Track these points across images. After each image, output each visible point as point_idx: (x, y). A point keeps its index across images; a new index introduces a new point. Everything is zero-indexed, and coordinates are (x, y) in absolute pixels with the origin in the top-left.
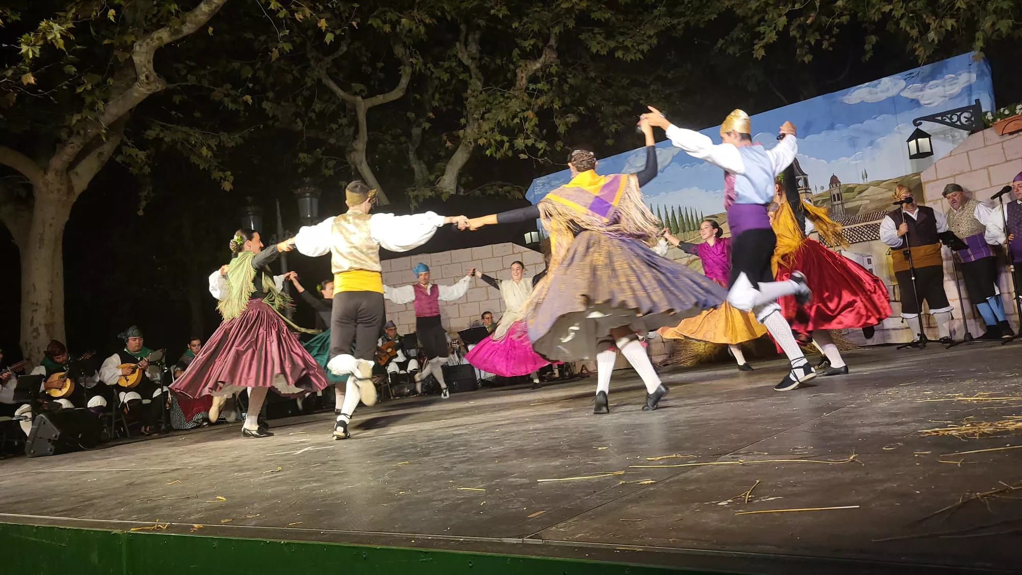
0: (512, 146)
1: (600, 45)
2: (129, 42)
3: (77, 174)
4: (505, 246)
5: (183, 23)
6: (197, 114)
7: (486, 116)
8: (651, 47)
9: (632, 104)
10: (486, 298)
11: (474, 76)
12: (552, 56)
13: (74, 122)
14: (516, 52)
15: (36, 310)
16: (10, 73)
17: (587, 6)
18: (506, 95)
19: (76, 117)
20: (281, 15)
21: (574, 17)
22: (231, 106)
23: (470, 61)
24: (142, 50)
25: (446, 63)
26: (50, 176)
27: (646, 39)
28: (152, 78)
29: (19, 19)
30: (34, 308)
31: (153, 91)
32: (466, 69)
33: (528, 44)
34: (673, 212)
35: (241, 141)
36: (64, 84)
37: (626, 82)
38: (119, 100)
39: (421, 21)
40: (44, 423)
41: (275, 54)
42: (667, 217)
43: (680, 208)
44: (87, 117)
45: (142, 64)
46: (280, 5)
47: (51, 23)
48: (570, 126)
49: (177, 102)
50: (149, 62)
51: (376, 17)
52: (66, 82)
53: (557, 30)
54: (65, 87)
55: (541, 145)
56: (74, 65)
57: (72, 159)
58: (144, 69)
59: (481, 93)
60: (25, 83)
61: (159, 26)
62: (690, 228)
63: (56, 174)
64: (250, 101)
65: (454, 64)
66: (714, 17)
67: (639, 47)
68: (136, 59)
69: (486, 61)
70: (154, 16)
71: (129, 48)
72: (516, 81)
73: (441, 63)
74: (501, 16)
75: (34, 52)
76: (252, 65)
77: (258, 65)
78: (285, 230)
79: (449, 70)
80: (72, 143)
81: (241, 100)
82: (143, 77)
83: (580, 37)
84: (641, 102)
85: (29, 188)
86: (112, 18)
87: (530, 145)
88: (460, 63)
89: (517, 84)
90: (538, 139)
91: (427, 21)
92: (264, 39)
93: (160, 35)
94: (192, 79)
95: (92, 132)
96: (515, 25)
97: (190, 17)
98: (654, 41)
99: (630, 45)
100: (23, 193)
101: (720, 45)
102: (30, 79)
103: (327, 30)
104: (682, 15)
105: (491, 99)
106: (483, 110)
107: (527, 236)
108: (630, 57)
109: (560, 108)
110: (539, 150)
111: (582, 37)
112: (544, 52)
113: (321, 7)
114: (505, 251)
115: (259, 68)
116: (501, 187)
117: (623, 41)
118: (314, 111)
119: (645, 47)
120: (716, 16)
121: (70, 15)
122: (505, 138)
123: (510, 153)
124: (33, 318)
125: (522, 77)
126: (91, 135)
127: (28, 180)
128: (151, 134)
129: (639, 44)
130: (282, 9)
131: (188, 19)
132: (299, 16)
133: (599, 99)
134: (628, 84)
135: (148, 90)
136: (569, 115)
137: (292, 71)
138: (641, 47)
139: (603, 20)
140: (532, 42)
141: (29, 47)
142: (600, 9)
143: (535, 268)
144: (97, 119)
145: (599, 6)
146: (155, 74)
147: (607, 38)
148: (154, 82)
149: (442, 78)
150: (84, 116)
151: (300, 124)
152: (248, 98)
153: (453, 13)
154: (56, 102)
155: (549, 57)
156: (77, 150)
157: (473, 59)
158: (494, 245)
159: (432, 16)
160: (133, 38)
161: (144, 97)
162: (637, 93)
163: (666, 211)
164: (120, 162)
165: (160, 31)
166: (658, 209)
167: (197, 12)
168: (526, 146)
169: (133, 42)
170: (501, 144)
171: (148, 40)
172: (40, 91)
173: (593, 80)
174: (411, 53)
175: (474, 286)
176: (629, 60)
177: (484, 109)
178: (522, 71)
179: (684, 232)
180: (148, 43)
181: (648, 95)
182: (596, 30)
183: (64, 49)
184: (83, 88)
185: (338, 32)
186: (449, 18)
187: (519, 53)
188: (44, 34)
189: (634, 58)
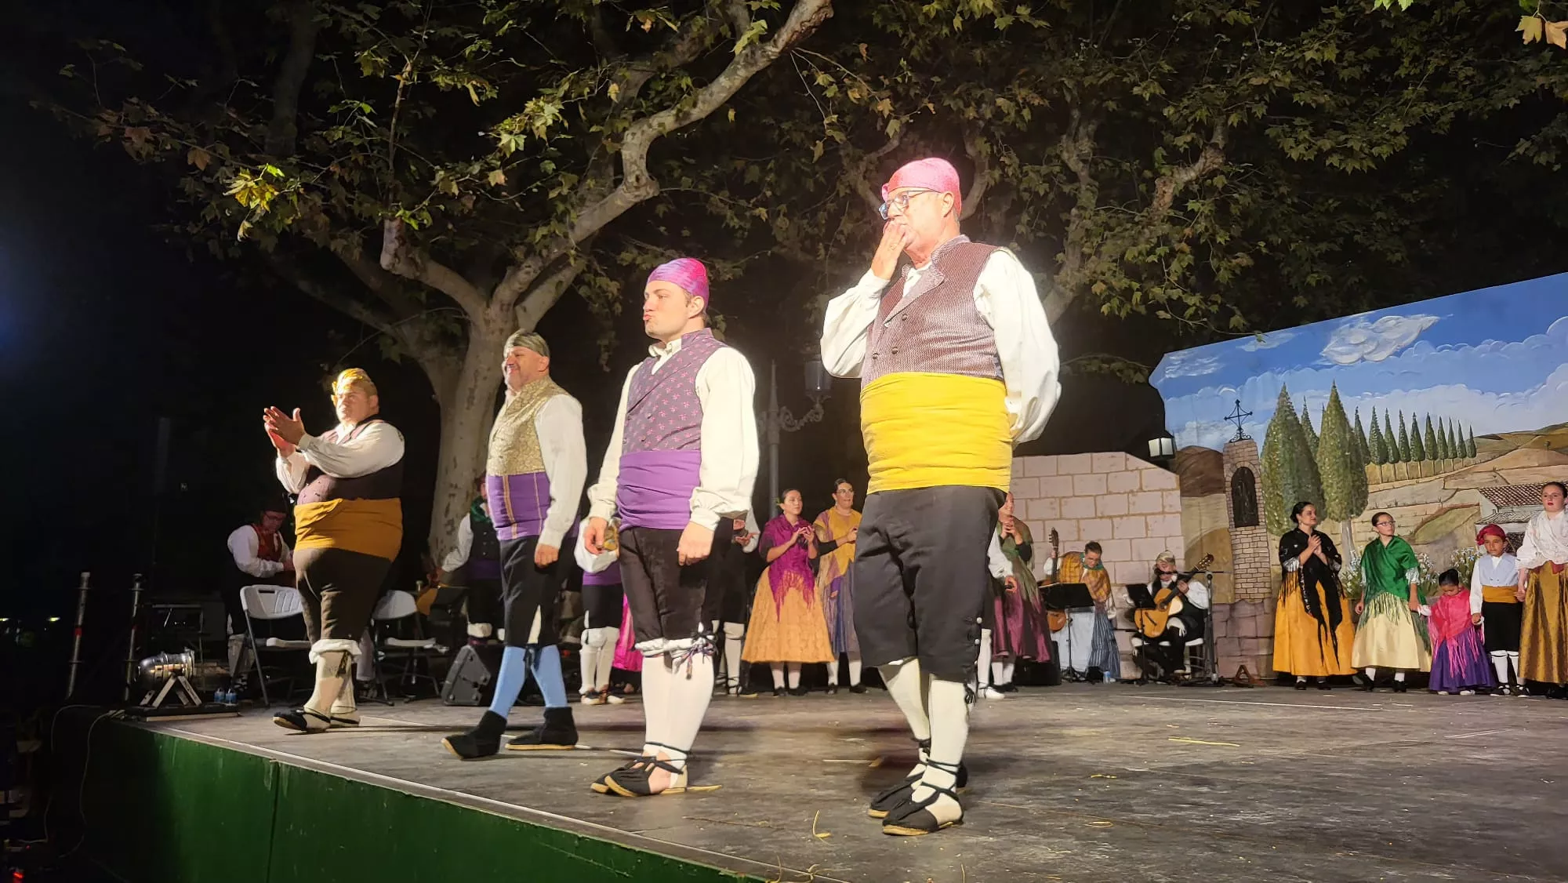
0: (1145, 299)
1: (1302, 146)
2: (620, 129)
3: (525, 310)
4: (1113, 457)
5: (695, 105)
6: (686, 233)
7: (1103, 249)
8: (1394, 150)
9: (1341, 240)
10: (1076, 537)
11: (1083, 187)
12: (1216, 161)
13: (538, 237)
14: (1159, 153)
15: (454, 495)
16: (476, 169)
17: (1291, 82)
18: (1136, 219)
19: (542, 231)
20: (829, 94)
21: (1267, 98)
22: (735, 223)
23: (1081, 164)
24: (634, 141)
25: (1044, 166)
26: (494, 311)
27: (1388, 137)
28: (643, 180)
29: (495, 96)
30: (452, 491)
31: (642, 198)
32: (1073, 177)
33: (1182, 141)
34: (1415, 423)
35: (739, 272)
36: (534, 185)
37: (1333, 204)
38: (595, 210)
39: (1026, 104)
40: (472, 659)
41: (819, 149)
42: (1403, 432)
43: (1429, 418)
44: (554, 232)
45: (633, 160)
46: (831, 79)
47: (541, 103)
48: (1238, 272)
49: (661, 215)
50: (641, 157)
51: (959, 96)
52: (538, 183)
53: (1234, 119)
54: (535, 190)
55: (1193, 300)
56: (553, 160)
57: (525, 288)
58: (634, 167)
59: (1097, 214)
60: (493, 184)
61: (661, 107)
62: (1446, 452)
63: (501, 309)
64: (764, 216)
65: (1057, 169)
66: (1513, 102)
67: (1373, 151)
68: (626, 154)
69: (1106, 165)
70: (658, 93)
71: (618, 138)
72: (1152, 198)
73: (1037, 167)
74: (1147, 96)
75: (517, 143)
76: (763, 166)
77: (771, 165)
78: (780, 406)
79: (1048, 179)
80: (529, 267)
81: (748, 214)
82: (632, 179)
83: (1267, 131)
84: (1357, 237)
85: (465, 324)
86: (613, 97)
87: (1175, 297)
88: (1065, 166)
89: (1155, 203)
90: (1188, 290)
91: (1036, 102)
92: (787, 128)
93: (661, 120)
94: (686, 183)
95: (556, 252)
96: (1168, 111)
97: (703, 95)
98: (1402, 140)
99: (1357, 148)
100: (456, 329)
101: (1520, 151)
102: (497, 177)
103: (889, 116)
104: (1452, 98)
105: (1113, 223)
106: (1097, 240)
107: (1154, 445)
108: (1350, 166)
109: (1226, 241)
110: (1189, 307)
111: (1271, 132)
112: (1203, 154)
113: (886, 82)
114: (1112, 466)
115: (771, 169)
116: (1109, 361)
117: (1347, 139)
118: (842, 232)
119: (1384, 151)
120: (1518, 102)
121: (561, 93)
122: (1136, 285)
123: (1142, 309)
124: (449, 505)
125: (1164, 192)
126: (553, 257)
127: (466, 314)
128: (626, 257)
129: (1372, 145)
130: (831, 84)
131: (700, 97)
132: (854, 95)
133: (1289, 230)
134: (1336, 208)
135: (636, 196)
136: (1239, 254)
137: (817, 173)
138: (1375, 151)
139: (1314, 105)
140: (1189, 139)
141: (512, 137)
142: (1310, 88)
143: (1162, 496)
144: (566, 236)
145: (1310, 83)
146: (646, 174)
147: (1318, 133)
148: (645, 185)
149: (1033, 190)
150: (552, 229)
151: (822, 251)
152: (762, 212)
153: (1075, 92)
154: (522, 210)
155: (1210, 160)
156: (533, 276)
157: (1084, 161)
158: (1095, 454)
159: (1042, 95)
160: (626, 124)
161: (630, 206)
162: (1349, 223)
163: (1402, 421)
164: (583, 295)
165: (662, 114)
166: (1387, 417)
167: (715, 87)
168: (1170, 299)
169: (625, 129)
170: (1127, 293)
171: (645, 127)
172: (504, 193)
173: (1281, 199)
174: (999, 151)
175: (1058, 516)
176: (1349, 170)
177: (1099, 240)
178: (1164, 182)
179: (1435, 458)
180: (643, 132)
181: (1368, 229)
182: (1298, 121)
183: (545, 138)
184: (557, 192)
185: (905, 118)
186: (1068, 98)
187: (1165, 154)
188: (529, 119)
189: (1357, 167)
